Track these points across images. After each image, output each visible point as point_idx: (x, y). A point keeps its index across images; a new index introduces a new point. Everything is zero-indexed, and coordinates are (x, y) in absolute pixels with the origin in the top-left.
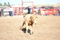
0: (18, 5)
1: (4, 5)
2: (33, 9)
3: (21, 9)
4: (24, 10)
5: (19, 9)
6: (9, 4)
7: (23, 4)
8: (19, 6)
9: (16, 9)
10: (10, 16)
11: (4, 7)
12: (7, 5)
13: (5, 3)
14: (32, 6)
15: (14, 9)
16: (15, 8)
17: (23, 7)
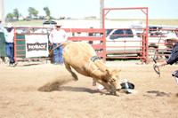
0: (87, 18)
1: (28, 19)
2: (145, 38)
3: (98, 35)
4: (108, 38)
5: (90, 34)
6: (48, 12)
7: (104, 15)
8: (87, 25)
9: (76, 35)
10: (53, 62)
11: (29, 25)
12: (42, 18)
13: (33, 11)
14: (144, 26)
15: (70, 35)
16: (74, 31)
17: (106, 27)
